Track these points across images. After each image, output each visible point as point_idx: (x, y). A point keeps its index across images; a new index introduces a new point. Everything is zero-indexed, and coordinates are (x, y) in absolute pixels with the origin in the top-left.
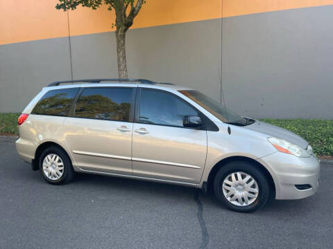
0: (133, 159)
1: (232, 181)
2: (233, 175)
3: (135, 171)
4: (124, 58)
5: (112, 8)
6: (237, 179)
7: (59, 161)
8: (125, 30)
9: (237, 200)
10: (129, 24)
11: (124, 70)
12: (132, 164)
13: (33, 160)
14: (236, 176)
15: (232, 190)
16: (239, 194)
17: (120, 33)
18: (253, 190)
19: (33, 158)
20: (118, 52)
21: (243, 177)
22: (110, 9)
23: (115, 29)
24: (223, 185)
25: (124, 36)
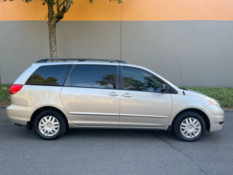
0: (121, 114)
1: (186, 123)
2: (187, 120)
3: (121, 123)
4: (55, 42)
5: (46, 3)
6: (189, 122)
7: (55, 121)
8: (57, 22)
9: (189, 135)
10: (60, 17)
11: (55, 51)
12: (119, 118)
13: (28, 122)
14: (189, 120)
15: (186, 129)
16: (190, 131)
17: (52, 23)
18: (197, 127)
19: (29, 120)
20: (50, 38)
21: (193, 120)
22: (44, 4)
23: (47, 19)
24: (181, 127)
25: (55, 26)
